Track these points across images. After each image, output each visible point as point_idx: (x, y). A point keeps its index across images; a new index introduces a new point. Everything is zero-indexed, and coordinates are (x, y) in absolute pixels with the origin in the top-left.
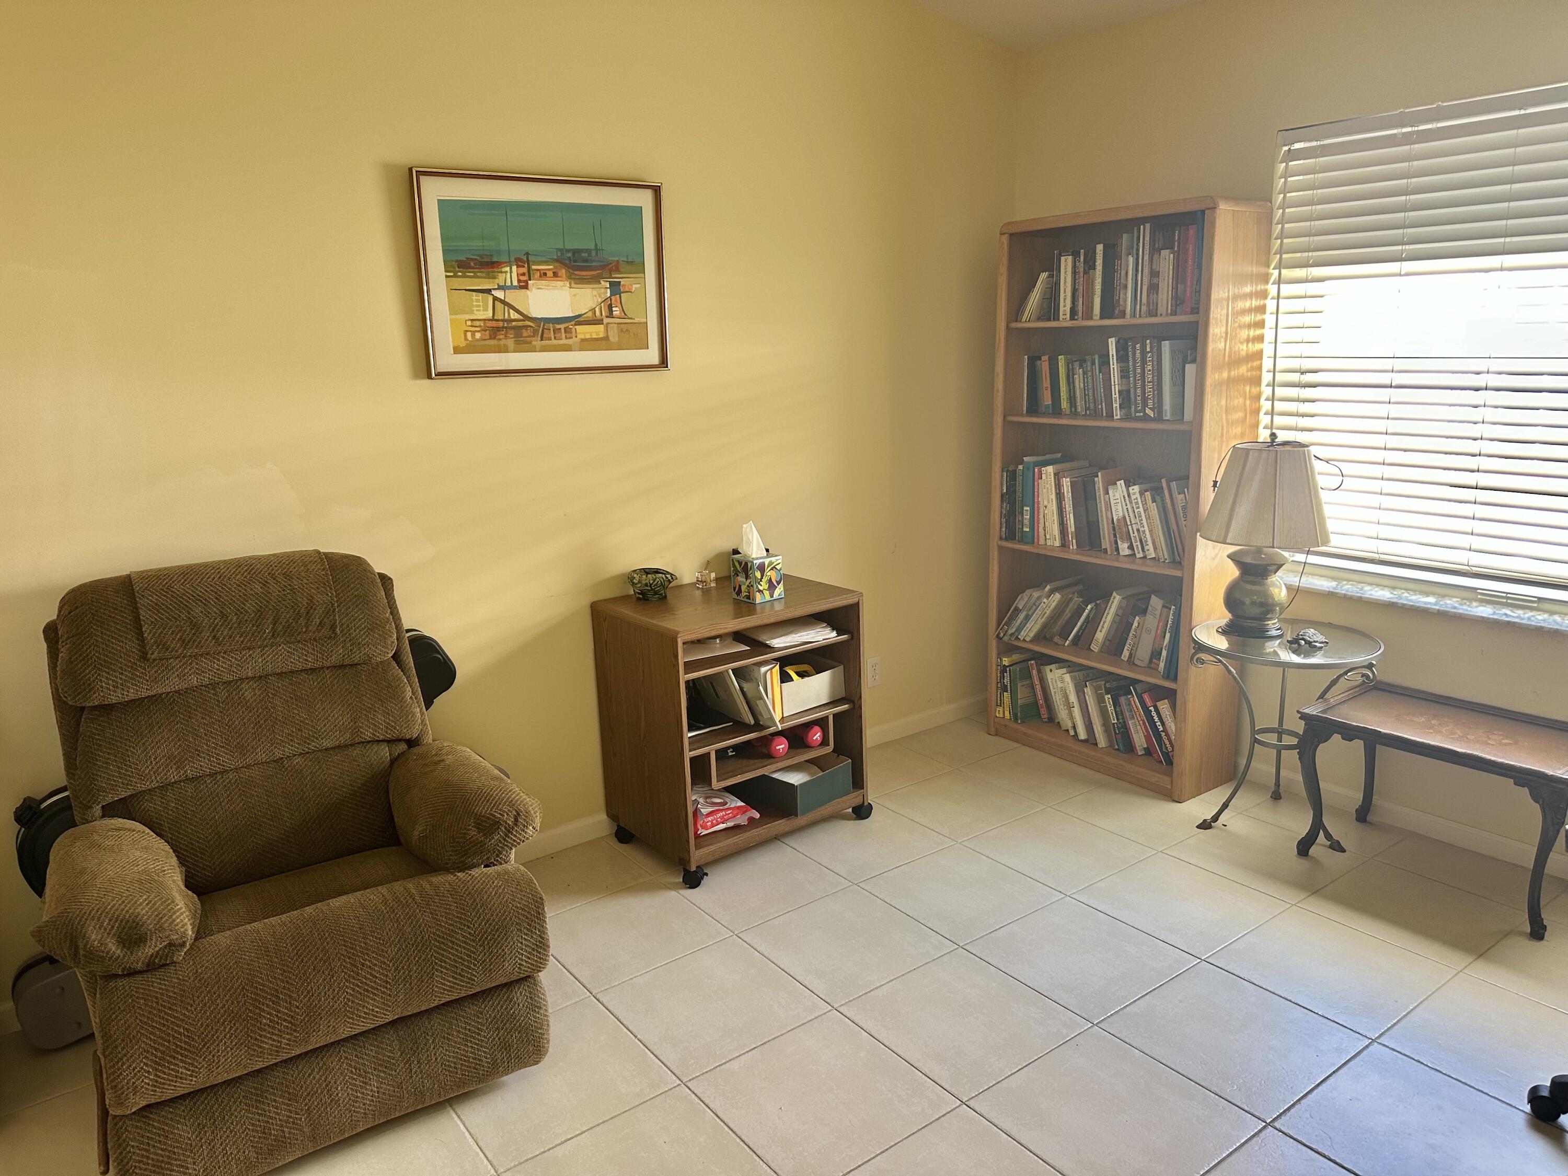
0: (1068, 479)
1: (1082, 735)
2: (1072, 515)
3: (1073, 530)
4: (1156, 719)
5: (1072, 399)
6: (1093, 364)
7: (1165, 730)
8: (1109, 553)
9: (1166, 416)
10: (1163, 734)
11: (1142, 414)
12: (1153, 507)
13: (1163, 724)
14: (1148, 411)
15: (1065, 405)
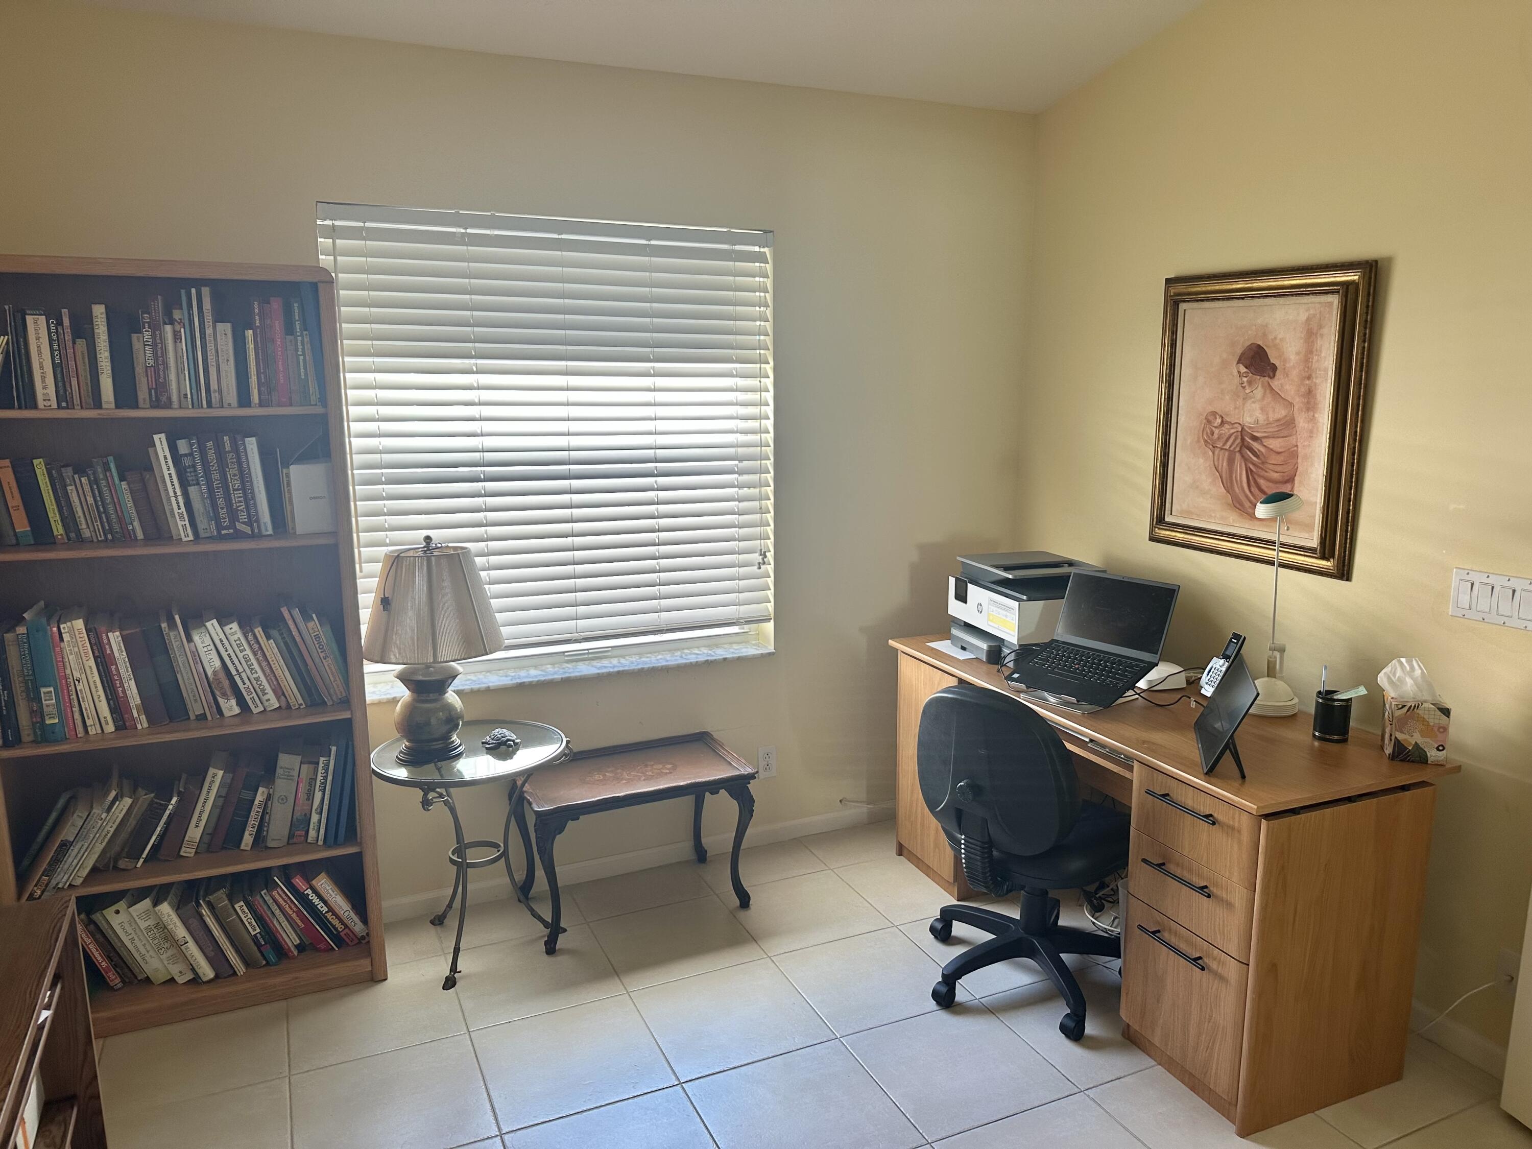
0: (118, 633)
1: (207, 972)
2: (133, 683)
3: (138, 701)
4: (316, 901)
5: (69, 520)
6: (107, 468)
7: (330, 910)
8: (209, 718)
9: (267, 530)
10: (329, 915)
11: (231, 531)
12: (271, 648)
13: (325, 902)
14: (239, 526)
15: (58, 529)
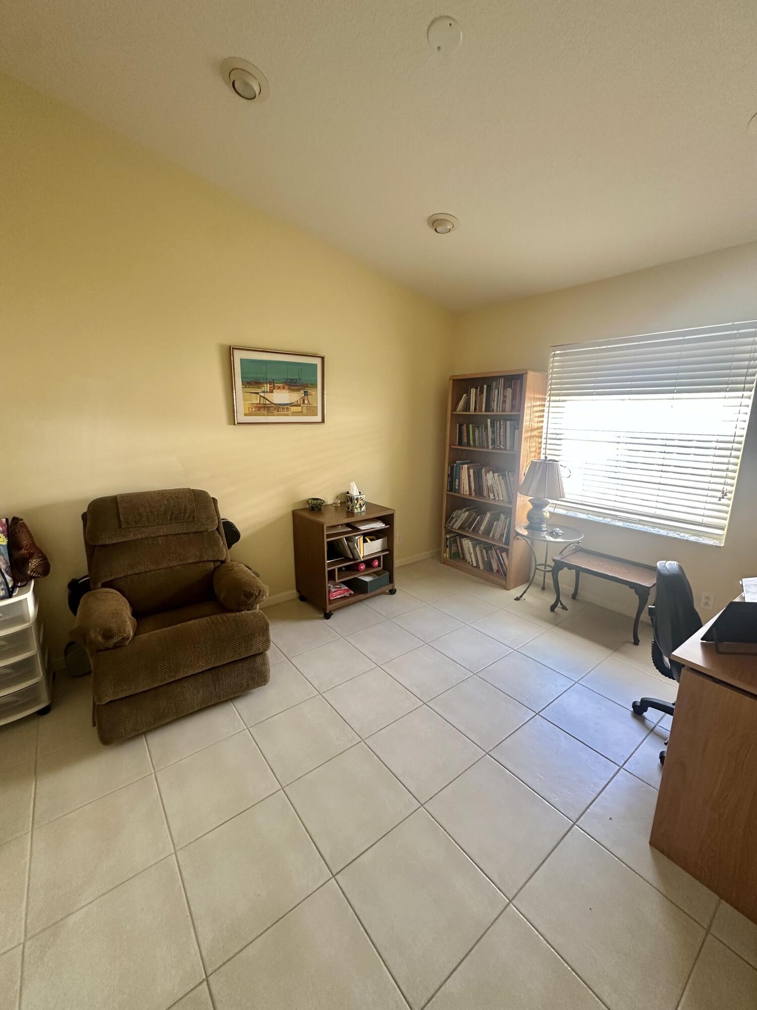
0: (472, 470)
2: (473, 483)
3: (474, 488)
4: (501, 560)
5: (474, 441)
6: (482, 428)
8: (486, 498)
9: (508, 448)
10: (503, 565)
11: (499, 447)
12: (502, 482)
15: (471, 442)
